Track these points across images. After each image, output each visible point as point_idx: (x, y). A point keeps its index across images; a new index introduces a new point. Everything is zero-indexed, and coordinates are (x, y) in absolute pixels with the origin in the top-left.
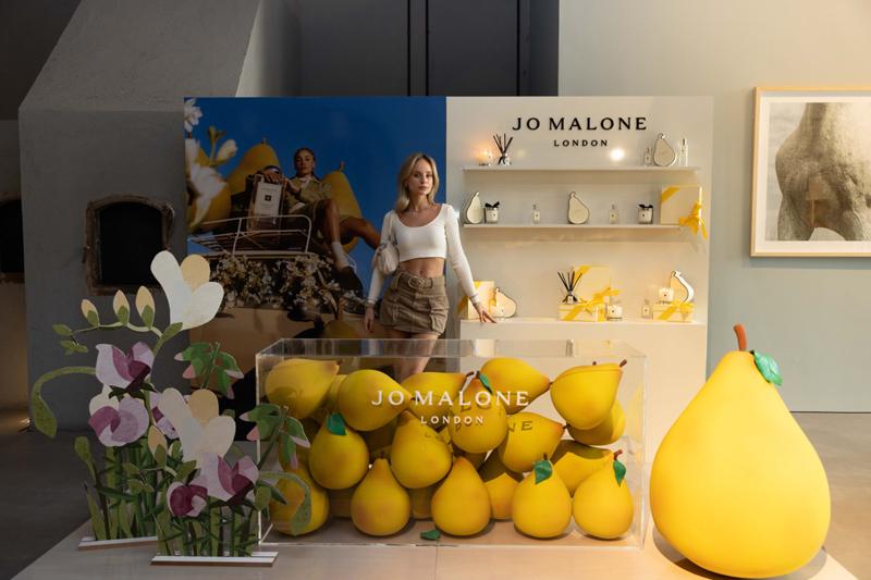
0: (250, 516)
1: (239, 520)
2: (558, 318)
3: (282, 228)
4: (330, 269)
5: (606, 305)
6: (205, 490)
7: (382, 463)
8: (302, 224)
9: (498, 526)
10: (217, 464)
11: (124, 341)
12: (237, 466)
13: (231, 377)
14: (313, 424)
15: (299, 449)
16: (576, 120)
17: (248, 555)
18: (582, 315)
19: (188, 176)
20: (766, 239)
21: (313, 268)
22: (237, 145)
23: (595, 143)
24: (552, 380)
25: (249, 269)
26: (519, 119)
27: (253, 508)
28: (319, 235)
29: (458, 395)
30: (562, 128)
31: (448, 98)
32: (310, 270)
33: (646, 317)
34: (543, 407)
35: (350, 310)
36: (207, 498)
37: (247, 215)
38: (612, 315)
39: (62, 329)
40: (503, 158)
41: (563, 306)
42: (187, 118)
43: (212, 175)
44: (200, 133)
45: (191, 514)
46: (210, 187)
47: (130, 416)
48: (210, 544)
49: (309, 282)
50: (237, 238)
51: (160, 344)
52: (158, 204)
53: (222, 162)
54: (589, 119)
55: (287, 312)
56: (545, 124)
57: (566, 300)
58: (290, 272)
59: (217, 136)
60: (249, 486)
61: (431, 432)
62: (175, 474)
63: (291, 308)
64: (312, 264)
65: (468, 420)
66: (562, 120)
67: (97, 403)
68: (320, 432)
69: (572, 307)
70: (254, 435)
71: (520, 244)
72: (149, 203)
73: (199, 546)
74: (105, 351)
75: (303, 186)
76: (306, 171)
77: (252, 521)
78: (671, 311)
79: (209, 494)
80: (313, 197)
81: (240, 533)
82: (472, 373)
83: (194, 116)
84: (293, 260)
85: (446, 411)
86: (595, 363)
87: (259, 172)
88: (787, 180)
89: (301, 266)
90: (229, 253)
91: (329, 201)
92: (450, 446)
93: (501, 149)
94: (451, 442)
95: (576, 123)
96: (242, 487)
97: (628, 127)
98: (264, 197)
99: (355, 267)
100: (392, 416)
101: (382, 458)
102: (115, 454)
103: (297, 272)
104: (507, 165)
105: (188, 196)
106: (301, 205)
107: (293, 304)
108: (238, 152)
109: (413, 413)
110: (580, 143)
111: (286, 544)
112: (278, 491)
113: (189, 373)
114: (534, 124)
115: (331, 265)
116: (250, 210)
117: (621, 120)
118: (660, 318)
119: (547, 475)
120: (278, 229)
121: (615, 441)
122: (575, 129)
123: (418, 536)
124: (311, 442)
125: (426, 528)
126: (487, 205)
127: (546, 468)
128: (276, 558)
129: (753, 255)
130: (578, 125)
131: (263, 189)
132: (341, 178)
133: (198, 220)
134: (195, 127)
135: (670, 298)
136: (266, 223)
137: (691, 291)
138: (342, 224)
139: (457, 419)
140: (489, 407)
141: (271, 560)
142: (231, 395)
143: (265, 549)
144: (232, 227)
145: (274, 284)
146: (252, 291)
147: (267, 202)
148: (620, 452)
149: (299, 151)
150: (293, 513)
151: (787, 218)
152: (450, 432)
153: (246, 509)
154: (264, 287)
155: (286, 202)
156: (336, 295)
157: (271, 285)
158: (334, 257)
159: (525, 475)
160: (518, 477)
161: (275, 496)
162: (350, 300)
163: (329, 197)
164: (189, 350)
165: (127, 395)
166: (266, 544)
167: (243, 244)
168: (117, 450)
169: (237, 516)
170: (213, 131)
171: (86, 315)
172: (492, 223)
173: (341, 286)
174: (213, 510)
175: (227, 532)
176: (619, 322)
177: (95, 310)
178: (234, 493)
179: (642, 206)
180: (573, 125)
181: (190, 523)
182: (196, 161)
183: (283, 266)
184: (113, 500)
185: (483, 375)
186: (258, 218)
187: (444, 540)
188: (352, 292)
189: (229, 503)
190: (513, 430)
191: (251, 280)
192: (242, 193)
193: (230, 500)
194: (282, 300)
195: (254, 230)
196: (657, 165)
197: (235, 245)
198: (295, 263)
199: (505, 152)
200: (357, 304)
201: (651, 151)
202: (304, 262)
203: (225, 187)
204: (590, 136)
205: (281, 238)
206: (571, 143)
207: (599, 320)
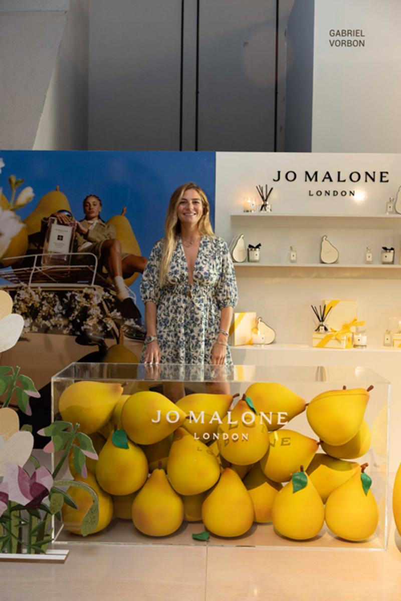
0: (45, 518)
1: (36, 522)
2: (311, 346)
3: (71, 265)
4: (113, 300)
5: (353, 333)
6: (6, 496)
7: (159, 473)
8: (89, 260)
9: (259, 528)
10: (17, 473)
12: (34, 475)
13: (29, 396)
14: (100, 438)
15: (88, 460)
16: (328, 173)
17: (43, 552)
18: (332, 343)
21: (98, 299)
22: (34, 192)
23: (344, 193)
24: (307, 403)
25: (43, 299)
26: (279, 172)
27: (48, 512)
28: (104, 270)
29: (227, 414)
30: (316, 180)
31: (217, 153)
32: (96, 301)
33: (388, 345)
34: (300, 425)
35: (130, 336)
36: (8, 503)
37: (41, 252)
38: (357, 343)
40: (264, 206)
41: (316, 335)
43: (11, 218)
46: (10, 228)
48: (11, 543)
49: (95, 311)
50: (33, 272)
53: (21, 206)
54: (339, 173)
55: (75, 337)
56: (301, 176)
57: (318, 329)
58: (78, 302)
59: (16, 183)
60: (45, 492)
61: (203, 446)
63: (78, 333)
64: (97, 296)
65: (235, 437)
66: (316, 173)
68: (106, 445)
69: (323, 336)
70: (50, 448)
71: (278, 280)
75: (91, 228)
76: (93, 215)
77: (47, 523)
79: (10, 499)
80: (100, 237)
81: (37, 533)
82: (238, 395)
84: (81, 292)
85: (215, 428)
86: (344, 388)
87: (52, 216)
89: (87, 297)
90: (25, 285)
91: (113, 240)
92: (219, 459)
93: (263, 197)
94: (220, 455)
95: (328, 176)
96: (39, 493)
97: (373, 180)
98: (57, 237)
99: (135, 299)
100: (169, 432)
101: (160, 469)
103: (84, 302)
104: (268, 212)
106: (88, 244)
107: (80, 330)
108: (34, 198)
109: (187, 429)
110: (331, 193)
111: (76, 543)
112: (70, 497)
114: (291, 176)
115: (114, 297)
116: (44, 249)
117: (367, 173)
118: (400, 346)
119: (303, 485)
120: (68, 265)
121: (361, 456)
122: (327, 181)
123: (190, 537)
124: (98, 454)
125: (197, 530)
126: (250, 246)
127: (303, 479)
128: (67, 556)
130: (330, 178)
131: (56, 229)
132: (124, 222)
136: (58, 260)
138: (123, 261)
140: (253, 426)
141: (63, 558)
142: (29, 412)
143: (57, 547)
144: (28, 262)
145: (64, 313)
146: (45, 318)
147: (59, 242)
148: (366, 465)
149: (87, 197)
150: (83, 516)
152: (219, 446)
153: (42, 513)
154: (55, 315)
155: (76, 241)
156: (119, 323)
157: (62, 313)
158: (116, 289)
159: (284, 484)
161: (68, 502)
162: (129, 327)
163: (113, 237)
166: (59, 543)
167: (38, 277)
169: (34, 519)
170: (14, 179)
172: (255, 261)
173: (122, 315)
174: (13, 513)
175: (25, 532)
176: (364, 349)
178: (32, 498)
179: (385, 249)
180: (325, 178)
183: (73, 296)
185: (248, 398)
186: (51, 255)
187: (212, 540)
188: (132, 320)
189: (28, 507)
190: (273, 446)
191: (44, 309)
192: (38, 233)
193: (28, 505)
194: (71, 327)
195: (47, 265)
196: (399, 213)
197: (31, 278)
198: (83, 295)
199: (266, 200)
200: (137, 331)
201: (393, 201)
202: (91, 293)
203: (24, 227)
204: (340, 187)
205: (71, 272)
206: (323, 193)
207: (347, 347)
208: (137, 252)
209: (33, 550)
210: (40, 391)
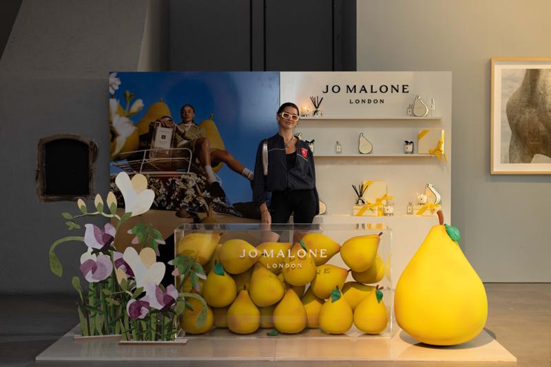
1: (167, 320)
2: (352, 215)
3: (172, 157)
4: (204, 183)
5: (384, 206)
6: (148, 304)
7: (245, 293)
8: (186, 154)
9: (311, 331)
10: (155, 289)
11: (100, 222)
12: (166, 290)
13: (158, 243)
15: (200, 280)
16: (363, 86)
17: (171, 339)
18: (368, 212)
19: (111, 123)
20: (501, 162)
22: (144, 103)
23: (375, 101)
24: (341, 245)
25: (151, 183)
26: (327, 86)
27: (175, 314)
28: (197, 161)
29: (288, 252)
30: (355, 92)
31: (281, 72)
32: (191, 184)
33: (409, 214)
34: (337, 260)
35: (215, 209)
36: (150, 308)
37: (149, 148)
38: (387, 212)
39: (67, 215)
40: (316, 112)
41: (356, 207)
42: (111, 86)
43: (127, 122)
44: (119, 95)
45: (140, 317)
46: (125, 130)
47: (102, 265)
48: (151, 334)
49: (190, 192)
50: (143, 163)
51: (119, 224)
52: (87, 140)
53: (134, 113)
54: (372, 86)
55: (175, 212)
56: (344, 89)
57: (357, 202)
58: (178, 185)
59: (130, 96)
60: (173, 301)
61: (273, 274)
62: (131, 294)
63: (177, 209)
64: (192, 180)
65: (293, 266)
66: (355, 86)
67: (85, 258)
68: (211, 272)
69: (361, 207)
70: (175, 272)
71: (328, 166)
72: (80, 139)
73: (145, 335)
74: (90, 228)
75: (187, 129)
76: (188, 120)
77: (173, 323)
78: (425, 209)
79: (150, 305)
80: (193, 136)
81: (167, 327)
83: (115, 84)
84: (180, 178)
85: (281, 261)
87: (158, 120)
88: (515, 121)
89: (184, 181)
91: (204, 138)
92: (284, 283)
93: (315, 105)
94: (285, 281)
96: (169, 302)
97: (397, 91)
98: (161, 137)
99: (220, 182)
101: (245, 288)
102: (94, 287)
103: (182, 186)
104: (319, 116)
105: (111, 136)
106: (185, 142)
107: (179, 207)
108: (144, 107)
109: (261, 263)
110: (367, 102)
111: (191, 338)
113: (136, 241)
114: (336, 89)
116: (151, 145)
117: (392, 86)
118: (418, 214)
119: (339, 297)
120: (169, 157)
122: (363, 92)
123: (265, 335)
124: (207, 277)
125: (270, 331)
127: (338, 295)
129: (492, 173)
130: (365, 90)
131: (160, 131)
132: (211, 124)
133: (117, 151)
134: (116, 91)
135: (425, 200)
136: (161, 154)
137: (439, 197)
138: (211, 154)
139: (287, 266)
140: (305, 259)
141: (184, 342)
142: (158, 254)
144: (139, 156)
145: (167, 193)
147: (162, 140)
149: (184, 106)
151: (515, 147)
152: (283, 275)
153: (171, 314)
154: (160, 195)
155: (175, 139)
156: (208, 201)
157: (164, 194)
158: (206, 175)
159: (326, 300)
160: (322, 301)
161: (188, 307)
162: (216, 204)
163: (204, 136)
164: (135, 228)
165: (101, 253)
166: (180, 338)
167: (147, 168)
168: (95, 284)
169: (166, 318)
170: (128, 93)
171: (80, 207)
173: (211, 195)
174: (153, 314)
176: (391, 217)
177: (85, 205)
178: (164, 305)
179: (407, 142)
180: (362, 90)
181: (140, 323)
182: (116, 113)
183: (173, 181)
184: (92, 313)
185: (302, 242)
186: (156, 150)
187: (280, 335)
188: (218, 198)
189: (162, 311)
190: (319, 274)
192: (146, 134)
193: (162, 309)
194: (172, 204)
195: (154, 157)
196: (415, 116)
197: (141, 168)
198: (181, 180)
199: (317, 108)
200: (222, 206)
201: (412, 107)
202: (187, 179)
203: (136, 130)
204: (372, 97)
205: (172, 163)
206: (361, 101)
207: (378, 215)
208: (222, 147)
209: (165, 339)
210: (165, 241)
